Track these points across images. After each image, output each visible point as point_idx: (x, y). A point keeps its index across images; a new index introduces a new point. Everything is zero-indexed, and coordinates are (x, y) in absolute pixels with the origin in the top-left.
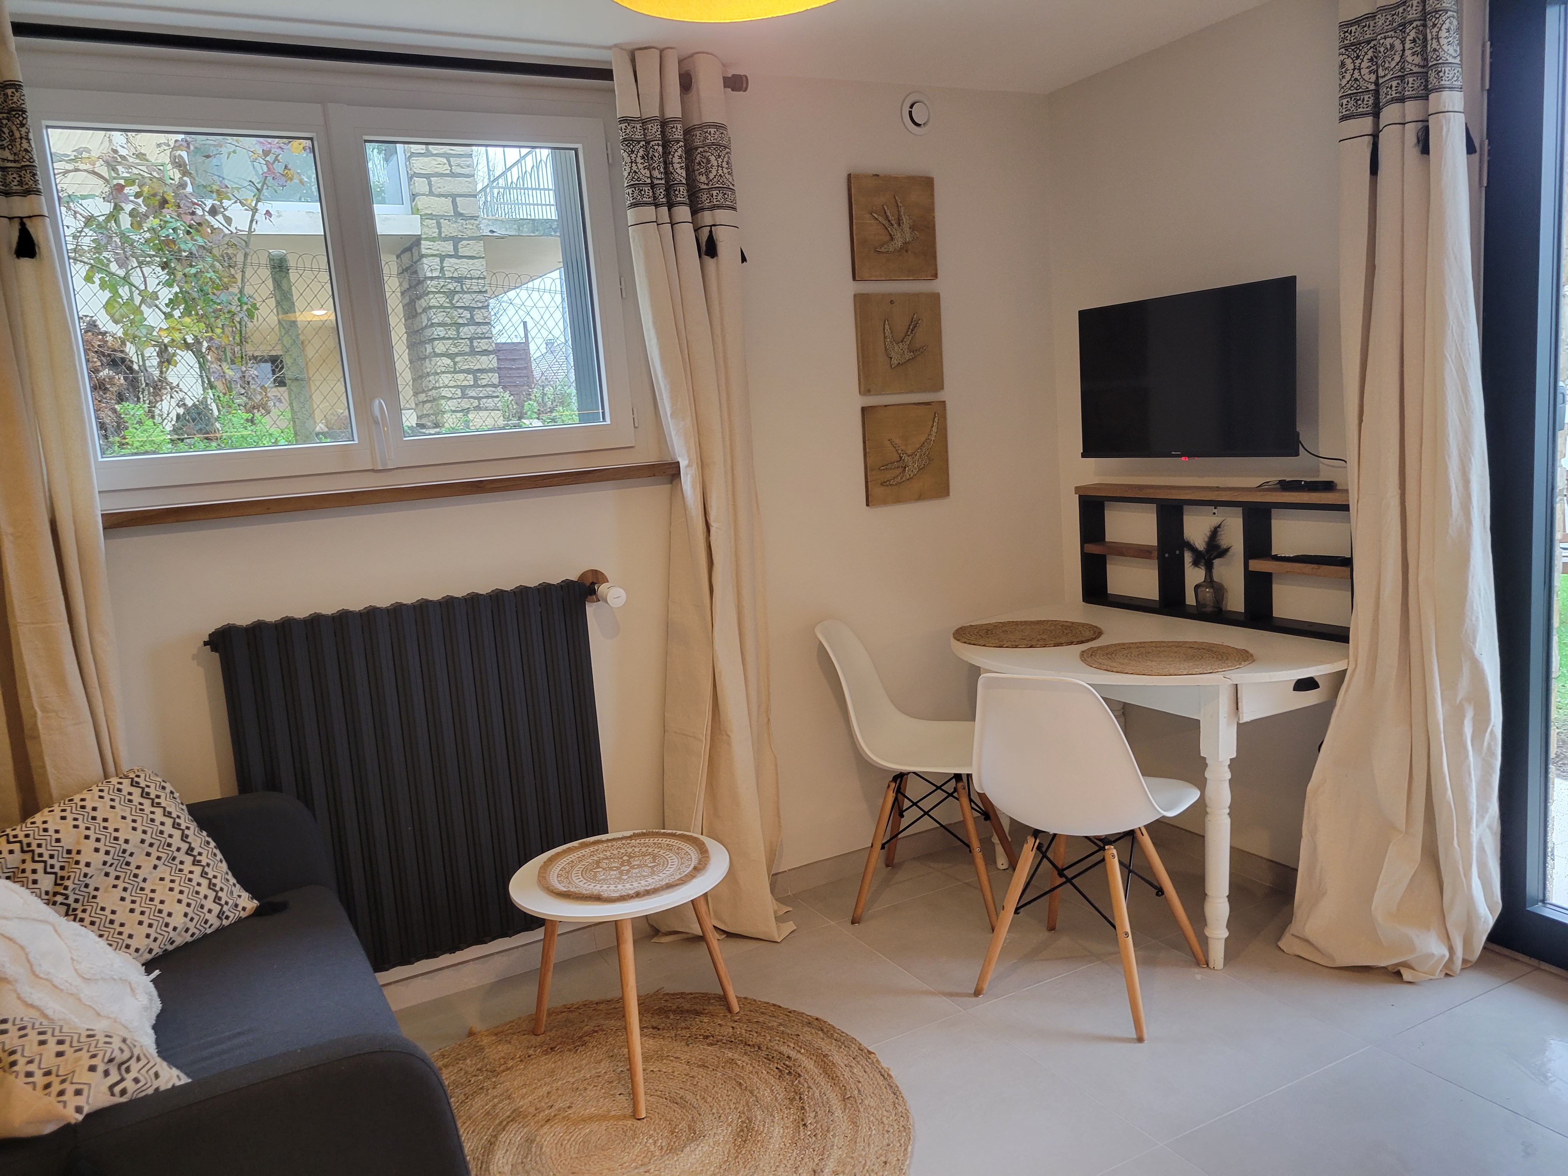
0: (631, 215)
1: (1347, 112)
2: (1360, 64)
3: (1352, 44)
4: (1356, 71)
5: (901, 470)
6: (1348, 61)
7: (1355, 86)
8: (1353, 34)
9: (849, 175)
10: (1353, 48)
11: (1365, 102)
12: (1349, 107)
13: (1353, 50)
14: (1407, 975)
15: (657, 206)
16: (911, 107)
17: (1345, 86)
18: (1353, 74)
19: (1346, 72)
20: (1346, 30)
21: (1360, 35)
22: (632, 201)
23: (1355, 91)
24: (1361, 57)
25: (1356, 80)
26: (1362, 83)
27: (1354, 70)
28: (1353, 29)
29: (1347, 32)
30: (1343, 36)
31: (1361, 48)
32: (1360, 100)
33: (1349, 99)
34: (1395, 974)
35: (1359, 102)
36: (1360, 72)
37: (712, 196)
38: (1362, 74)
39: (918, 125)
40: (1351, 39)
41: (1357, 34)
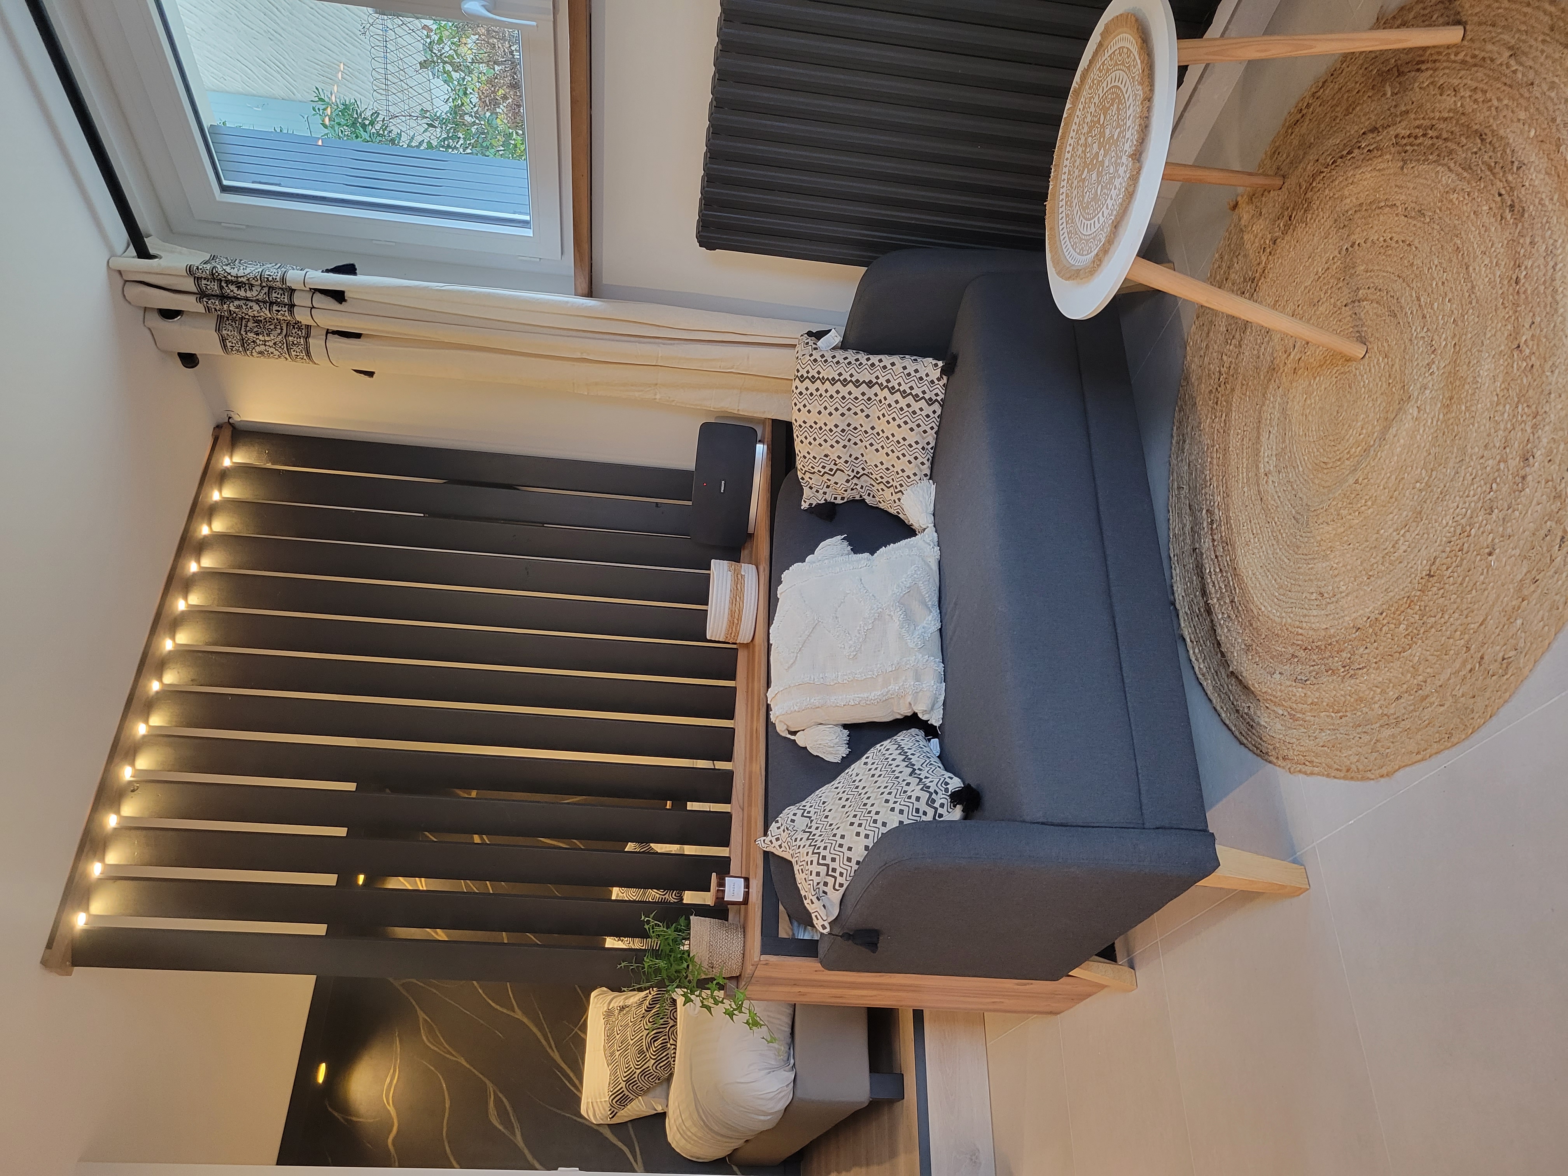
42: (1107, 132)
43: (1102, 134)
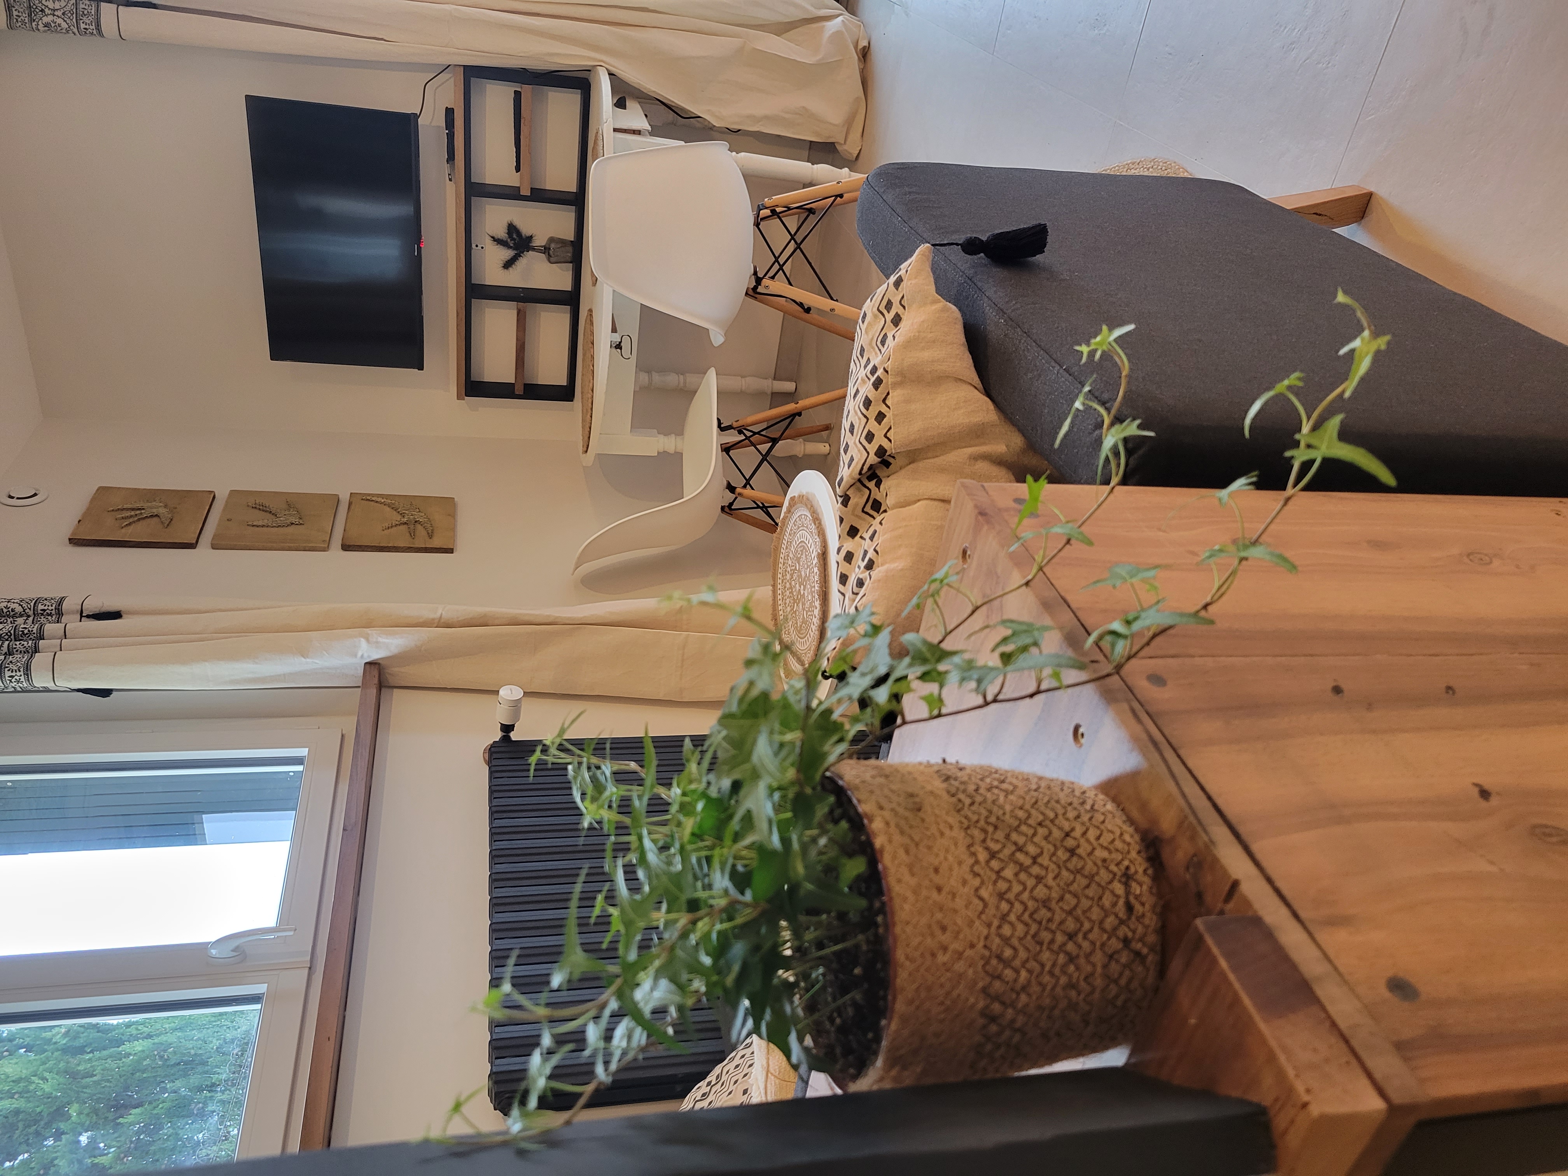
0: (40, 680)
1: (93, 24)
2: (49, 9)
3: (30, 15)
4: (56, 13)
5: (419, 527)
6: (46, 20)
7: (69, 15)
8: (20, 14)
9: (71, 541)
10: (33, 15)
11: (86, 7)
12: (88, 22)
13: (35, 15)
14: (863, 43)
15: (36, 650)
16: (13, 498)
17: (68, 24)
18: (58, 16)
19: (55, 23)
20: (15, 20)
21: (22, 6)
22: (22, 673)
23: (74, 15)
24: (43, 7)
25: (64, 14)
26: (68, 8)
27: (54, 15)
28: (15, 13)
29: (17, 20)
30: (20, 24)
31: (34, 7)
32: (83, 12)
33: (81, 21)
34: (865, 54)
35: (86, 12)
36: (57, 10)
37: (44, 610)
38: (59, 7)
39: (35, 495)
40: (25, 17)
41: (20, 10)
42: (803, 573)
43: (800, 576)
